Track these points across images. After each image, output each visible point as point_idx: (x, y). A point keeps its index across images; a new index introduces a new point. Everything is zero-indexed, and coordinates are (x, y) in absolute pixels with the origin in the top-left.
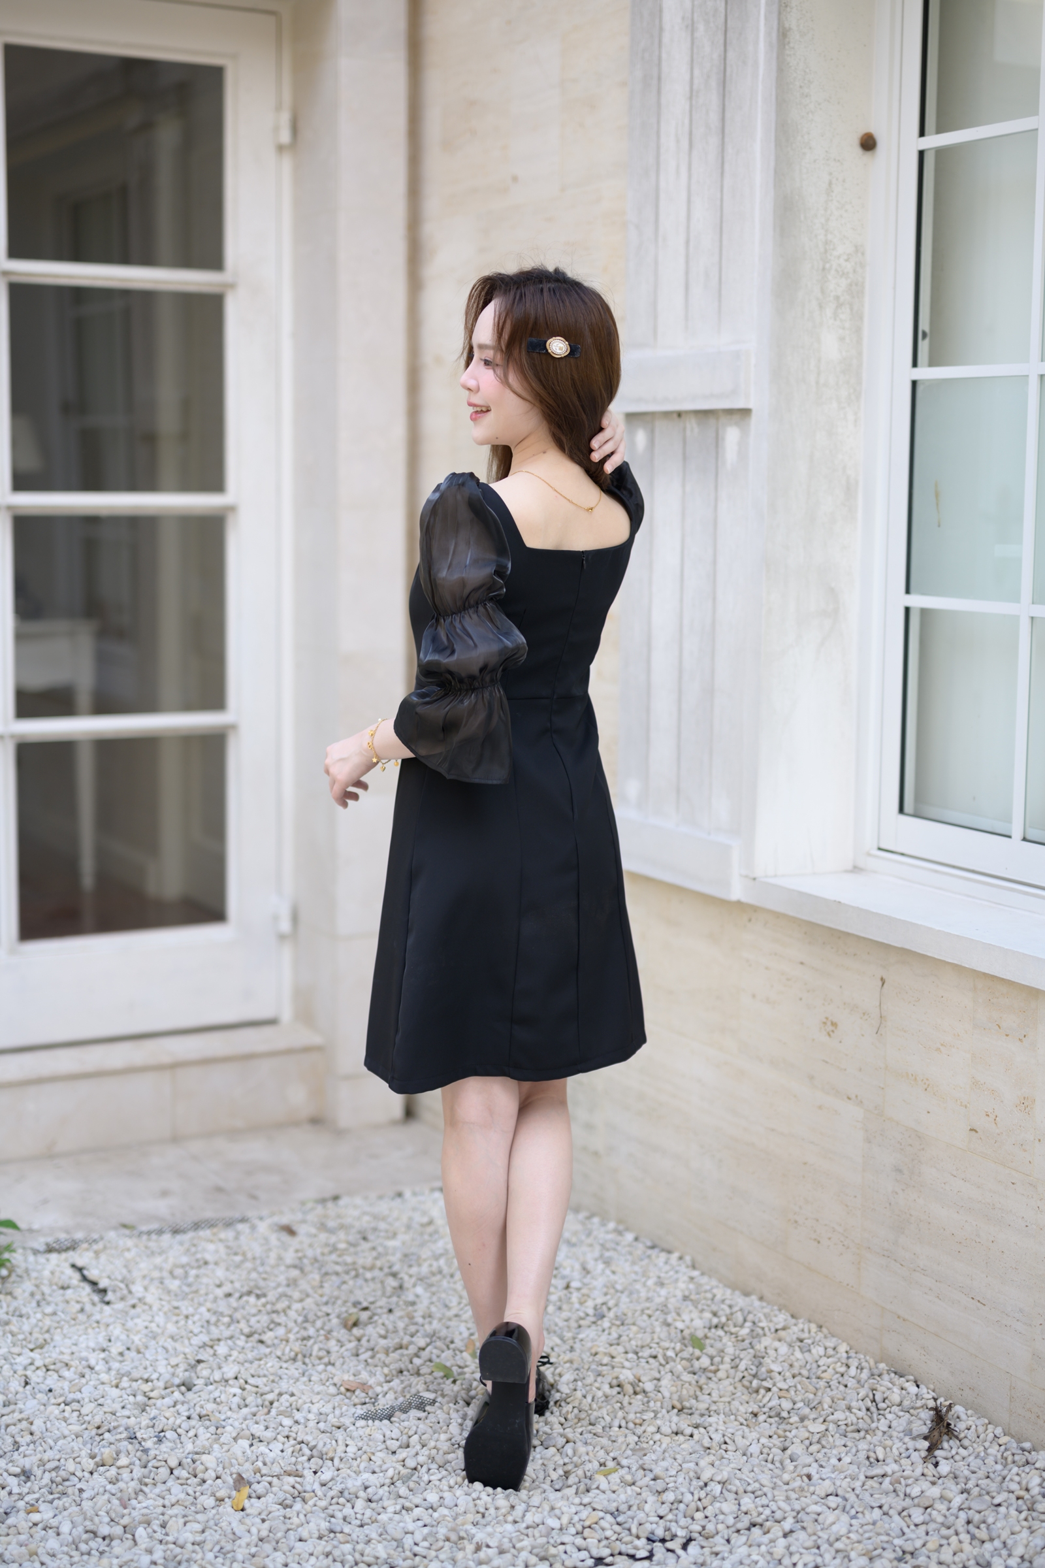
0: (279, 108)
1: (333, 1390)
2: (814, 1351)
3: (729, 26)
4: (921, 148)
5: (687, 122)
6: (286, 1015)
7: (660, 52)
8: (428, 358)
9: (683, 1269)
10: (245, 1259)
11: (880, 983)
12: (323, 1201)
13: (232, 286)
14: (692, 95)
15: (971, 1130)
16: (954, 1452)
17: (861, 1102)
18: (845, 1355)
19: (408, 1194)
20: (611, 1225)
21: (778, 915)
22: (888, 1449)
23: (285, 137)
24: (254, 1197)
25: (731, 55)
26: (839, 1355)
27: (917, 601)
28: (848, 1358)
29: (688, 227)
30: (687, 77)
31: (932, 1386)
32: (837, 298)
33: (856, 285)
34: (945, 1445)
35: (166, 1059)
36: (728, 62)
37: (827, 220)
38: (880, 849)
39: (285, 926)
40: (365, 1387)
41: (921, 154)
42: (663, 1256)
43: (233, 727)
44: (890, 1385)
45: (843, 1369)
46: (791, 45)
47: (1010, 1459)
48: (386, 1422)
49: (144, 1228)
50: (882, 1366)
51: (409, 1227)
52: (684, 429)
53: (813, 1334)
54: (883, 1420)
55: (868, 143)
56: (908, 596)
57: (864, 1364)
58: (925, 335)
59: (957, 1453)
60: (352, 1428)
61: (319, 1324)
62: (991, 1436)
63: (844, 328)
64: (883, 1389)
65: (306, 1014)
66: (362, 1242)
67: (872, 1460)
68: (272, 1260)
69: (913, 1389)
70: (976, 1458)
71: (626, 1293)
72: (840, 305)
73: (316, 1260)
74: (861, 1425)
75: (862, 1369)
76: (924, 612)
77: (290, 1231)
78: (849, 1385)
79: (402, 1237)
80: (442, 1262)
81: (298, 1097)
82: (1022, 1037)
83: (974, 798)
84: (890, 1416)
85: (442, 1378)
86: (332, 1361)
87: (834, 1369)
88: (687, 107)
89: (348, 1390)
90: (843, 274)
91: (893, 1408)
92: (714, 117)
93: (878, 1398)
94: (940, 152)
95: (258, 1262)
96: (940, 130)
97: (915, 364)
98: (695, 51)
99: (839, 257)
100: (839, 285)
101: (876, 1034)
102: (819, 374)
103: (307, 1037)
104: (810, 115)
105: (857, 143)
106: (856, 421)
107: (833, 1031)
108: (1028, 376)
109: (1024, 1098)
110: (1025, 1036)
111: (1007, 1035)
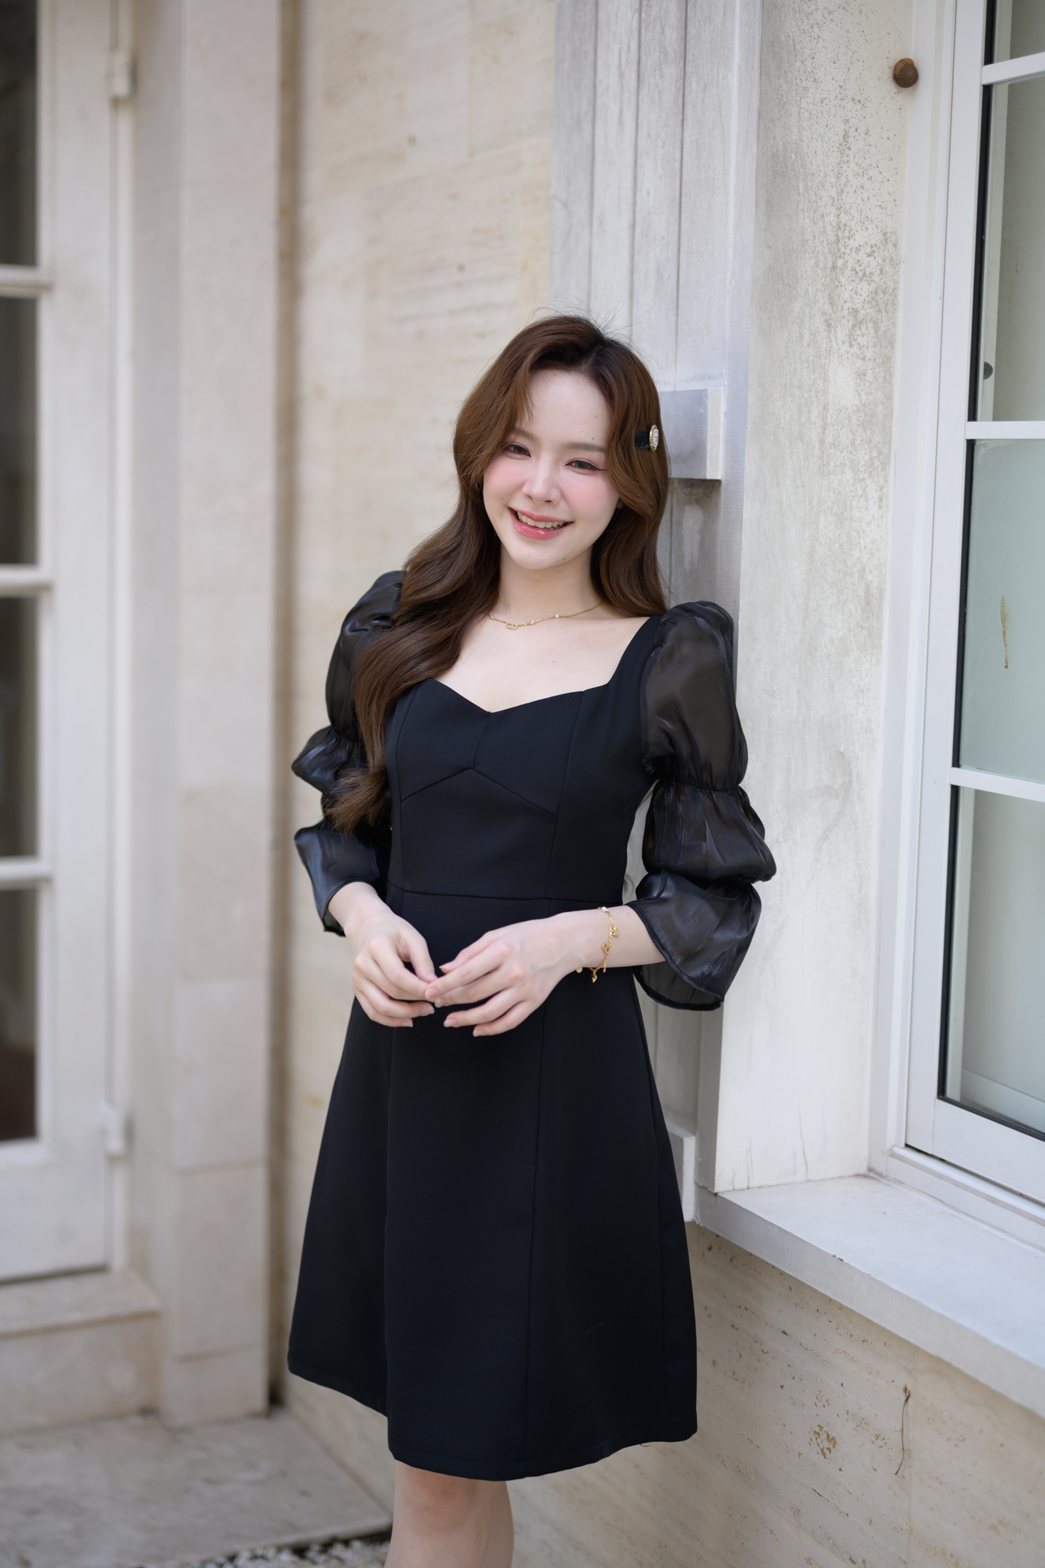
0: (114, 46)
4: (986, 81)
5: (634, 45)
6: (119, 1260)
8: (307, 389)
11: (903, 1396)
13: (48, 288)
23: (121, 86)
27: (970, 779)
29: (634, 204)
32: (855, 312)
33: (884, 293)
37: (841, 192)
38: (907, 1146)
39: (116, 1144)
41: (987, 90)
43: (47, 880)
55: (905, 76)
56: (956, 769)
58: (988, 370)
63: (864, 359)
65: (141, 1263)
72: (859, 323)
76: (979, 795)
81: (123, 1379)
88: (635, 24)
90: (864, 274)
92: (672, 36)
94: (1017, 87)
96: (1016, 52)
97: (972, 416)
99: (858, 250)
100: (856, 293)
101: (896, 1474)
102: (824, 429)
103: (143, 1299)
104: (816, 29)
105: (888, 74)
106: (881, 500)
107: (829, 1449)
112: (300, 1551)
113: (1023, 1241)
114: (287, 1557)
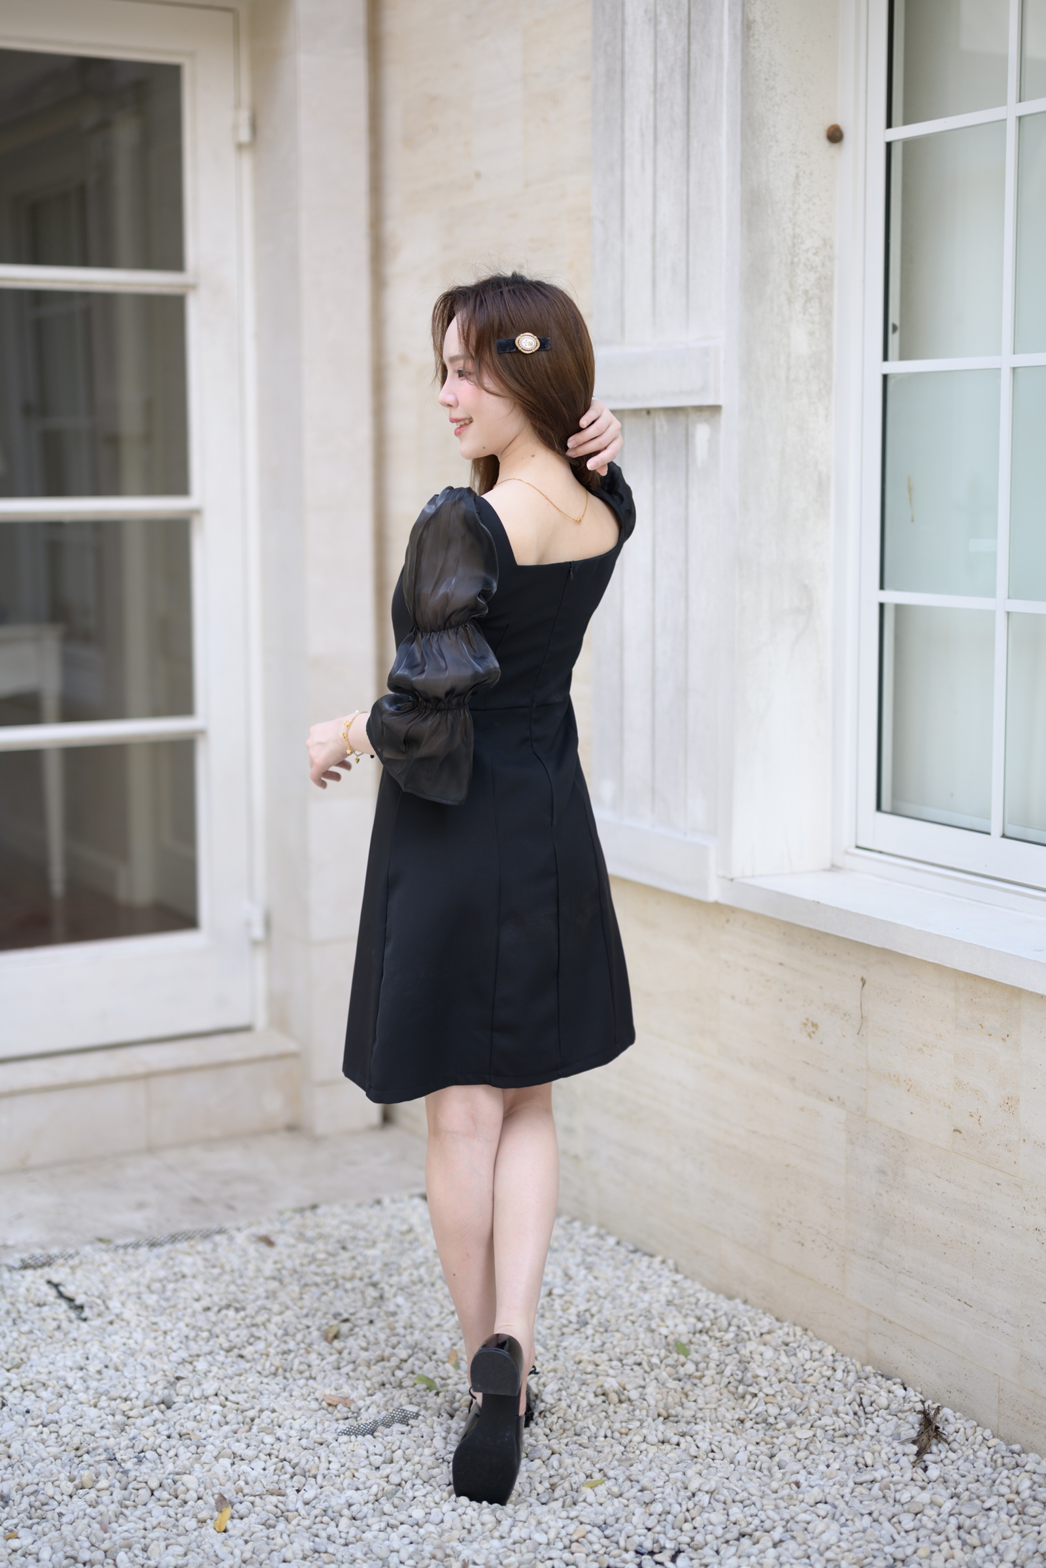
0: (237, 106)
1: (314, 1405)
2: (800, 1355)
3: (692, 18)
4: (888, 140)
5: (651, 116)
6: (261, 1022)
7: (623, 46)
8: (392, 357)
9: (666, 1273)
10: (223, 1272)
11: (861, 984)
12: (301, 1210)
13: (193, 287)
14: (656, 89)
15: (955, 1130)
16: (943, 1456)
17: (844, 1103)
18: (831, 1358)
19: (386, 1201)
20: (593, 1230)
21: (756, 916)
22: (876, 1454)
23: (245, 135)
24: (231, 1208)
25: (695, 48)
26: (825, 1359)
27: (891, 597)
28: (834, 1361)
29: (654, 222)
30: (651, 71)
31: (919, 1389)
32: (806, 292)
33: (825, 278)
34: (934, 1449)
35: (140, 1069)
36: (692, 55)
37: (795, 213)
38: (858, 847)
39: (258, 932)
40: (347, 1401)
41: (889, 146)
42: (646, 1259)
43: (202, 732)
44: (877, 1389)
45: (829, 1373)
46: (756, 37)
47: (999, 1461)
48: (369, 1437)
49: (120, 1242)
50: (869, 1369)
51: (388, 1235)
52: (654, 426)
53: (798, 1337)
54: (870, 1424)
55: (835, 136)
56: (882, 592)
57: (851, 1367)
58: (895, 328)
59: (946, 1457)
60: (335, 1444)
61: (299, 1337)
62: (980, 1438)
63: (813, 323)
64: (870, 1392)
65: (280, 1021)
66: (342, 1252)
67: (860, 1465)
68: (251, 1273)
69: (900, 1392)
70: (965, 1461)
71: (609, 1299)
72: (809, 300)
73: (295, 1271)
74: (849, 1429)
75: (848, 1372)
76: (899, 608)
78: (836, 1389)
79: (381, 1246)
80: (422, 1271)
81: (274, 1104)
82: (1005, 1037)
83: (952, 795)
84: (877, 1420)
85: (425, 1390)
86: (313, 1375)
87: (820, 1373)
88: (651, 101)
89: (330, 1405)
90: (812, 267)
91: (881, 1411)
92: (679, 111)
93: (866, 1401)
94: (908, 143)
95: (236, 1274)
96: (907, 121)
97: (885, 358)
98: (658, 44)
99: (807, 251)
100: (807, 279)
101: (858, 1035)
102: (789, 369)
103: (282, 1044)
104: (776, 107)
105: (823, 135)
106: (827, 416)
107: (814, 1032)
108: (1000, 369)
109: (1008, 1098)
110: (1008, 1036)
111: (990, 1035)
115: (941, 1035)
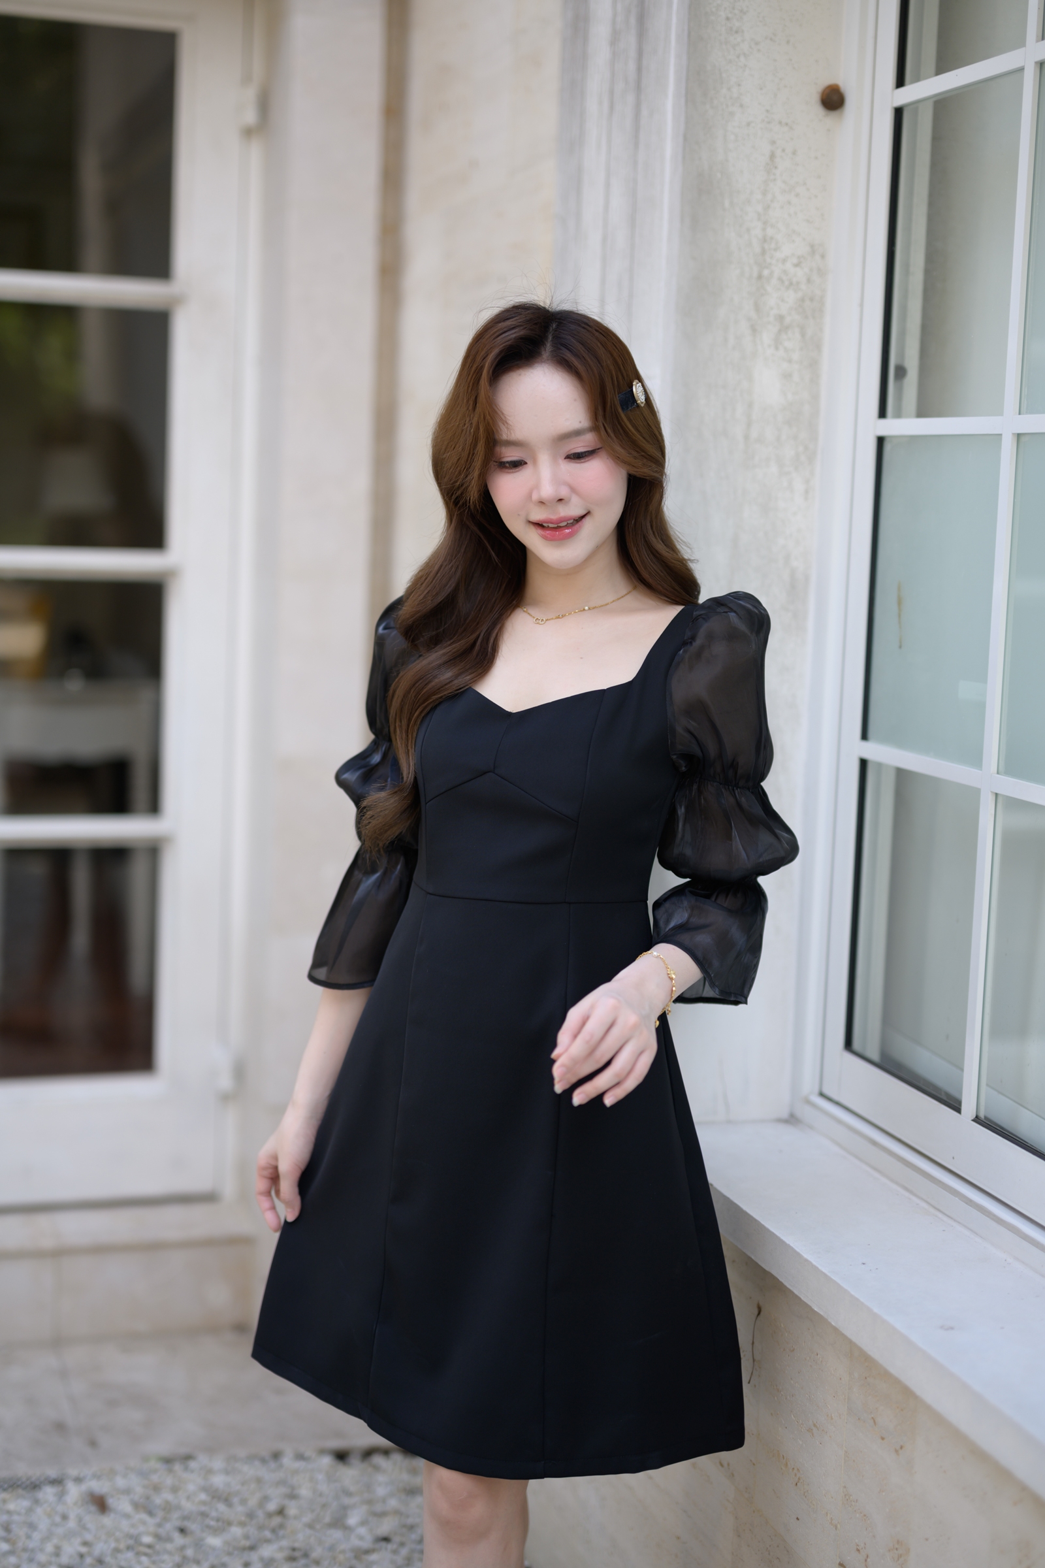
0: (246, 79)
4: (898, 103)
5: (609, 76)
11: (756, 1312)
12: (168, 1461)
13: (178, 300)
14: (614, 38)
15: (840, 1564)
17: (733, 1475)
23: (250, 116)
24: (93, 1444)
27: (875, 752)
29: (606, 221)
30: (611, 14)
32: (781, 318)
33: (812, 300)
35: (47, 1243)
37: (767, 208)
38: (822, 1095)
39: (225, 1082)
41: (899, 113)
43: (169, 838)
51: (251, 1515)
55: (833, 100)
56: (864, 744)
58: (901, 372)
63: (790, 361)
66: (177, 1536)
72: (784, 328)
76: (884, 768)
77: (100, 1504)
79: (236, 1531)
81: (218, 1298)
82: (898, 1447)
88: (610, 56)
90: (791, 284)
97: (882, 413)
99: (784, 261)
100: (783, 300)
101: (749, 1383)
102: (749, 425)
104: (742, 59)
105: (815, 98)
106: (807, 492)
108: (1001, 435)
109: (898, 1542)
110: (901, 1447)
111: (883, 1439)
112: (341, 1456)
113: (892, 1180)
114: (327, 1461)
115: (832, 1419)
